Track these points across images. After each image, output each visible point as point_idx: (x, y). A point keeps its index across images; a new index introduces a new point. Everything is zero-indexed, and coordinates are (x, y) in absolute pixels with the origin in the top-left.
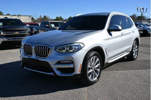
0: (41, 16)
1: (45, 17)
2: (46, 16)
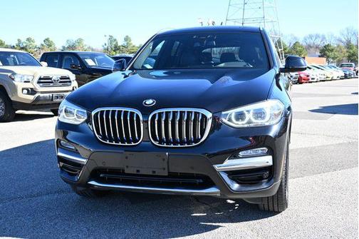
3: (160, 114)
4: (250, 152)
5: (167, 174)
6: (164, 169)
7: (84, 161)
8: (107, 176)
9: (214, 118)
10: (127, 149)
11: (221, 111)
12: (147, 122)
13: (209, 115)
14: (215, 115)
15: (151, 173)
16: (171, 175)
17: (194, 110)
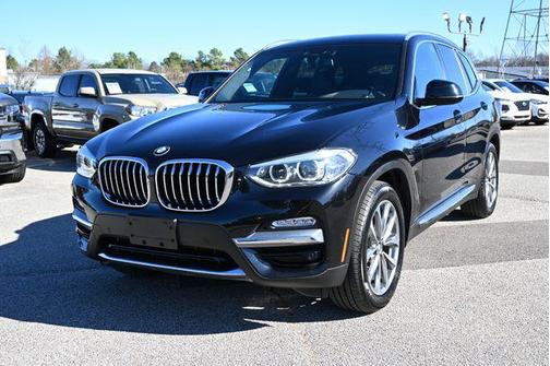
0: (45, 49)
1: (63, 53)
2: (68, 49)
3: (170, 167)
4: (290, 222)
5: (176, 248)
6: (173, 240)
7: (90, 225)
8: (118, 247)
9: (237, 175)
10: (131, 212)
11: (247, 165)
12: (153, 177)
13: (230, 169)
14: (239, 169)
15: (158, 246)
16: (182, 249)
17: (210, 162)
